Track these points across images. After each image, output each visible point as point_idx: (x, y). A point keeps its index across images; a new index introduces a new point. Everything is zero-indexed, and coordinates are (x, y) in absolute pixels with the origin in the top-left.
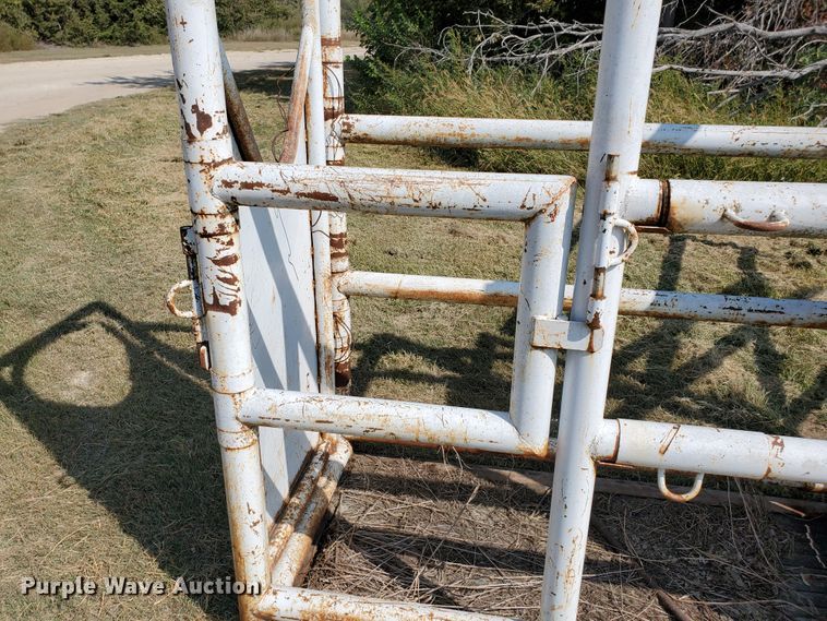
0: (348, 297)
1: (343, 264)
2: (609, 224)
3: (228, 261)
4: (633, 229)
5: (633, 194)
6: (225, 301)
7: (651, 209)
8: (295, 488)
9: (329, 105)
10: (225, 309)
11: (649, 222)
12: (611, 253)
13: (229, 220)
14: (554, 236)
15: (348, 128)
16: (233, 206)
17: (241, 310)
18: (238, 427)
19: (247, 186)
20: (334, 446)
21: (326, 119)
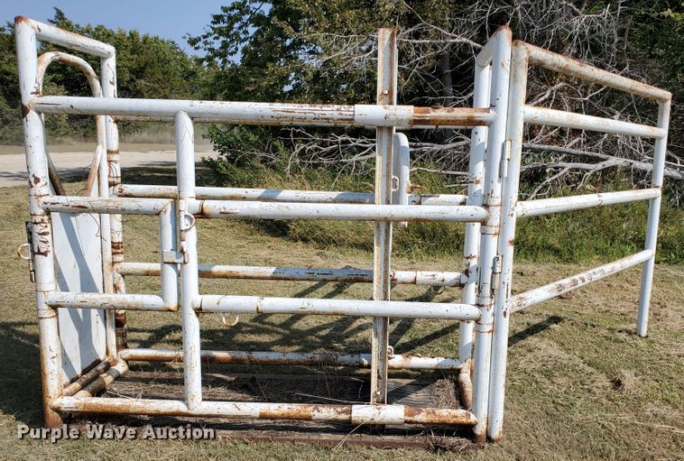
0: (123, 276)
1: (119, 258)
2: (182, 214)
3: (44, 234)
4: (193, 217)
5: (189, 204)
6: (42, 251)
7: (197, 210)
8: (85, 372)
9: (111, 180)
10: (42, 254)
11: (198, 214)
12: (184, 224)
13: (46, 218)
14: (167, 218)
15: (121, 191)
16: (48, 212)
17: (50, 255)
18: (46, 307)
19: (54, 204)
20: (115, 362)
21: (110, 186)
